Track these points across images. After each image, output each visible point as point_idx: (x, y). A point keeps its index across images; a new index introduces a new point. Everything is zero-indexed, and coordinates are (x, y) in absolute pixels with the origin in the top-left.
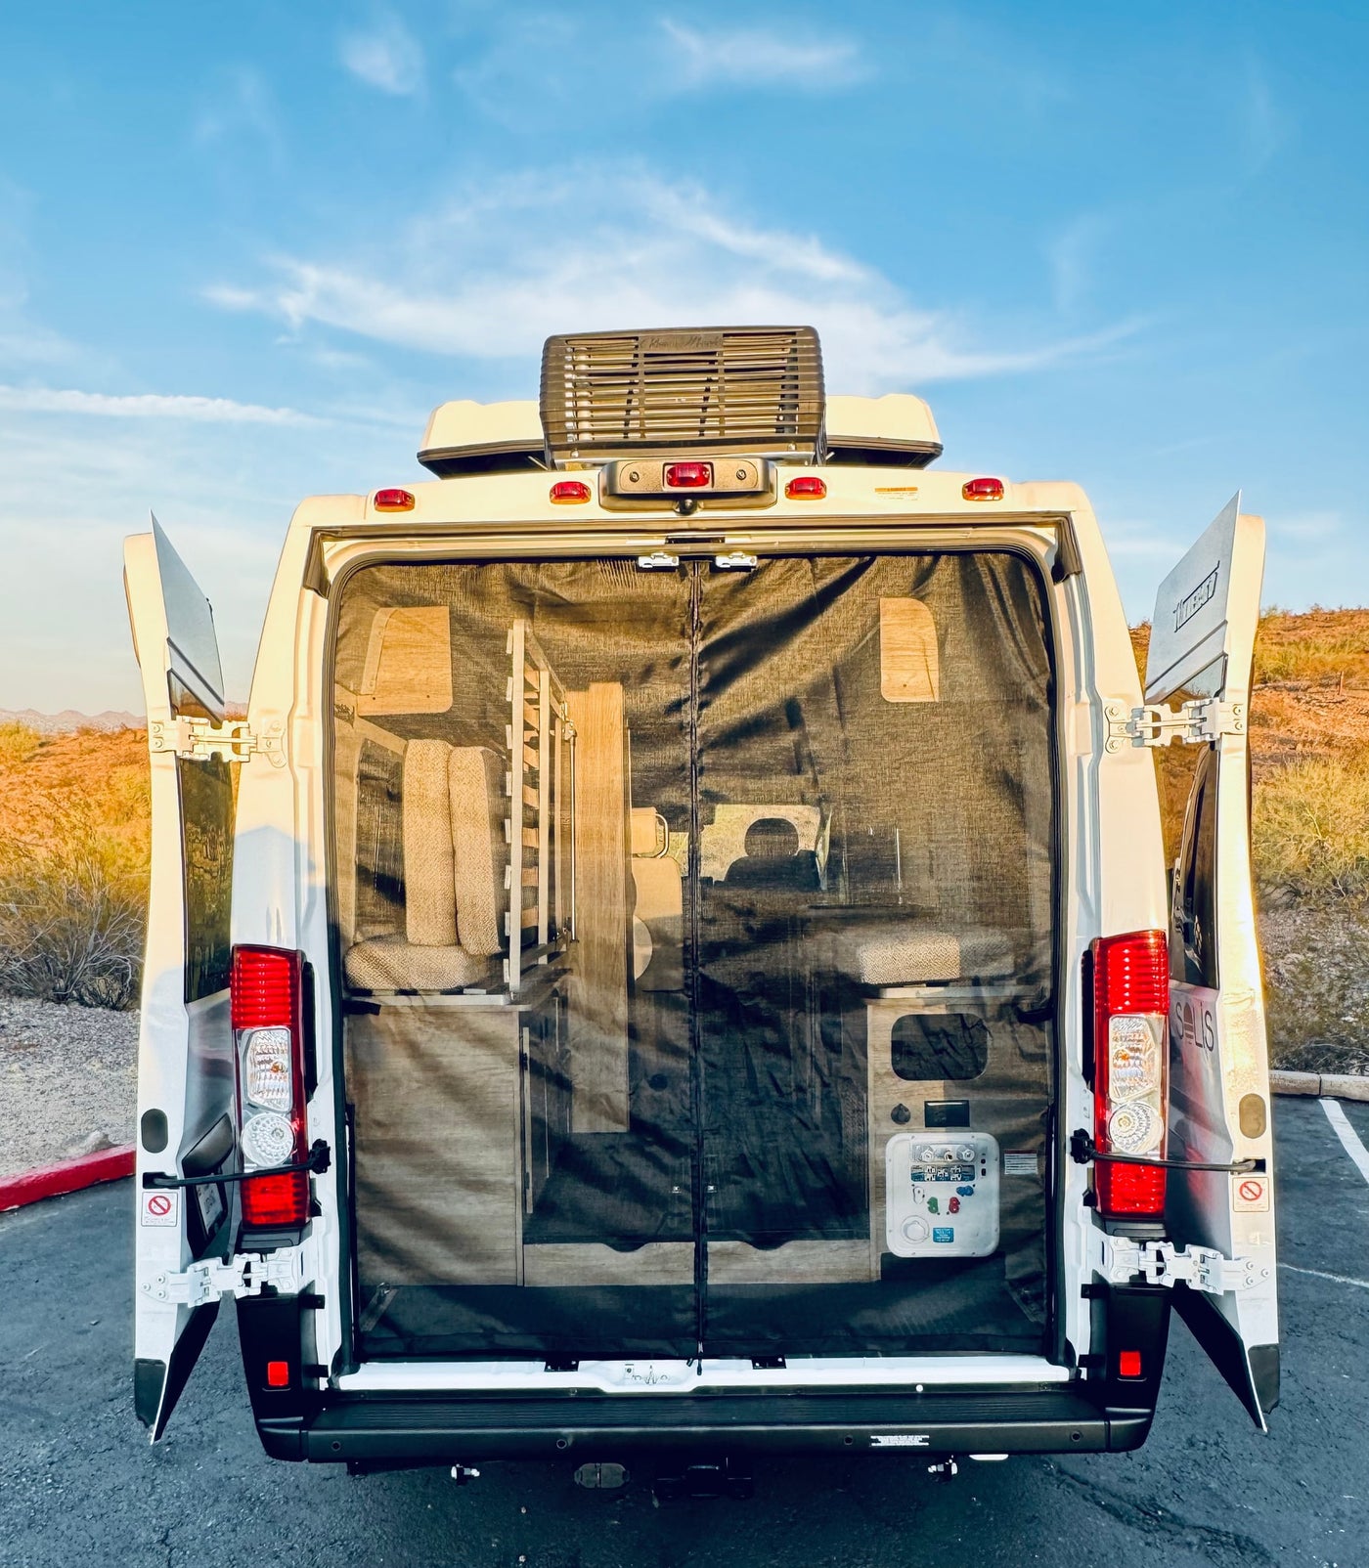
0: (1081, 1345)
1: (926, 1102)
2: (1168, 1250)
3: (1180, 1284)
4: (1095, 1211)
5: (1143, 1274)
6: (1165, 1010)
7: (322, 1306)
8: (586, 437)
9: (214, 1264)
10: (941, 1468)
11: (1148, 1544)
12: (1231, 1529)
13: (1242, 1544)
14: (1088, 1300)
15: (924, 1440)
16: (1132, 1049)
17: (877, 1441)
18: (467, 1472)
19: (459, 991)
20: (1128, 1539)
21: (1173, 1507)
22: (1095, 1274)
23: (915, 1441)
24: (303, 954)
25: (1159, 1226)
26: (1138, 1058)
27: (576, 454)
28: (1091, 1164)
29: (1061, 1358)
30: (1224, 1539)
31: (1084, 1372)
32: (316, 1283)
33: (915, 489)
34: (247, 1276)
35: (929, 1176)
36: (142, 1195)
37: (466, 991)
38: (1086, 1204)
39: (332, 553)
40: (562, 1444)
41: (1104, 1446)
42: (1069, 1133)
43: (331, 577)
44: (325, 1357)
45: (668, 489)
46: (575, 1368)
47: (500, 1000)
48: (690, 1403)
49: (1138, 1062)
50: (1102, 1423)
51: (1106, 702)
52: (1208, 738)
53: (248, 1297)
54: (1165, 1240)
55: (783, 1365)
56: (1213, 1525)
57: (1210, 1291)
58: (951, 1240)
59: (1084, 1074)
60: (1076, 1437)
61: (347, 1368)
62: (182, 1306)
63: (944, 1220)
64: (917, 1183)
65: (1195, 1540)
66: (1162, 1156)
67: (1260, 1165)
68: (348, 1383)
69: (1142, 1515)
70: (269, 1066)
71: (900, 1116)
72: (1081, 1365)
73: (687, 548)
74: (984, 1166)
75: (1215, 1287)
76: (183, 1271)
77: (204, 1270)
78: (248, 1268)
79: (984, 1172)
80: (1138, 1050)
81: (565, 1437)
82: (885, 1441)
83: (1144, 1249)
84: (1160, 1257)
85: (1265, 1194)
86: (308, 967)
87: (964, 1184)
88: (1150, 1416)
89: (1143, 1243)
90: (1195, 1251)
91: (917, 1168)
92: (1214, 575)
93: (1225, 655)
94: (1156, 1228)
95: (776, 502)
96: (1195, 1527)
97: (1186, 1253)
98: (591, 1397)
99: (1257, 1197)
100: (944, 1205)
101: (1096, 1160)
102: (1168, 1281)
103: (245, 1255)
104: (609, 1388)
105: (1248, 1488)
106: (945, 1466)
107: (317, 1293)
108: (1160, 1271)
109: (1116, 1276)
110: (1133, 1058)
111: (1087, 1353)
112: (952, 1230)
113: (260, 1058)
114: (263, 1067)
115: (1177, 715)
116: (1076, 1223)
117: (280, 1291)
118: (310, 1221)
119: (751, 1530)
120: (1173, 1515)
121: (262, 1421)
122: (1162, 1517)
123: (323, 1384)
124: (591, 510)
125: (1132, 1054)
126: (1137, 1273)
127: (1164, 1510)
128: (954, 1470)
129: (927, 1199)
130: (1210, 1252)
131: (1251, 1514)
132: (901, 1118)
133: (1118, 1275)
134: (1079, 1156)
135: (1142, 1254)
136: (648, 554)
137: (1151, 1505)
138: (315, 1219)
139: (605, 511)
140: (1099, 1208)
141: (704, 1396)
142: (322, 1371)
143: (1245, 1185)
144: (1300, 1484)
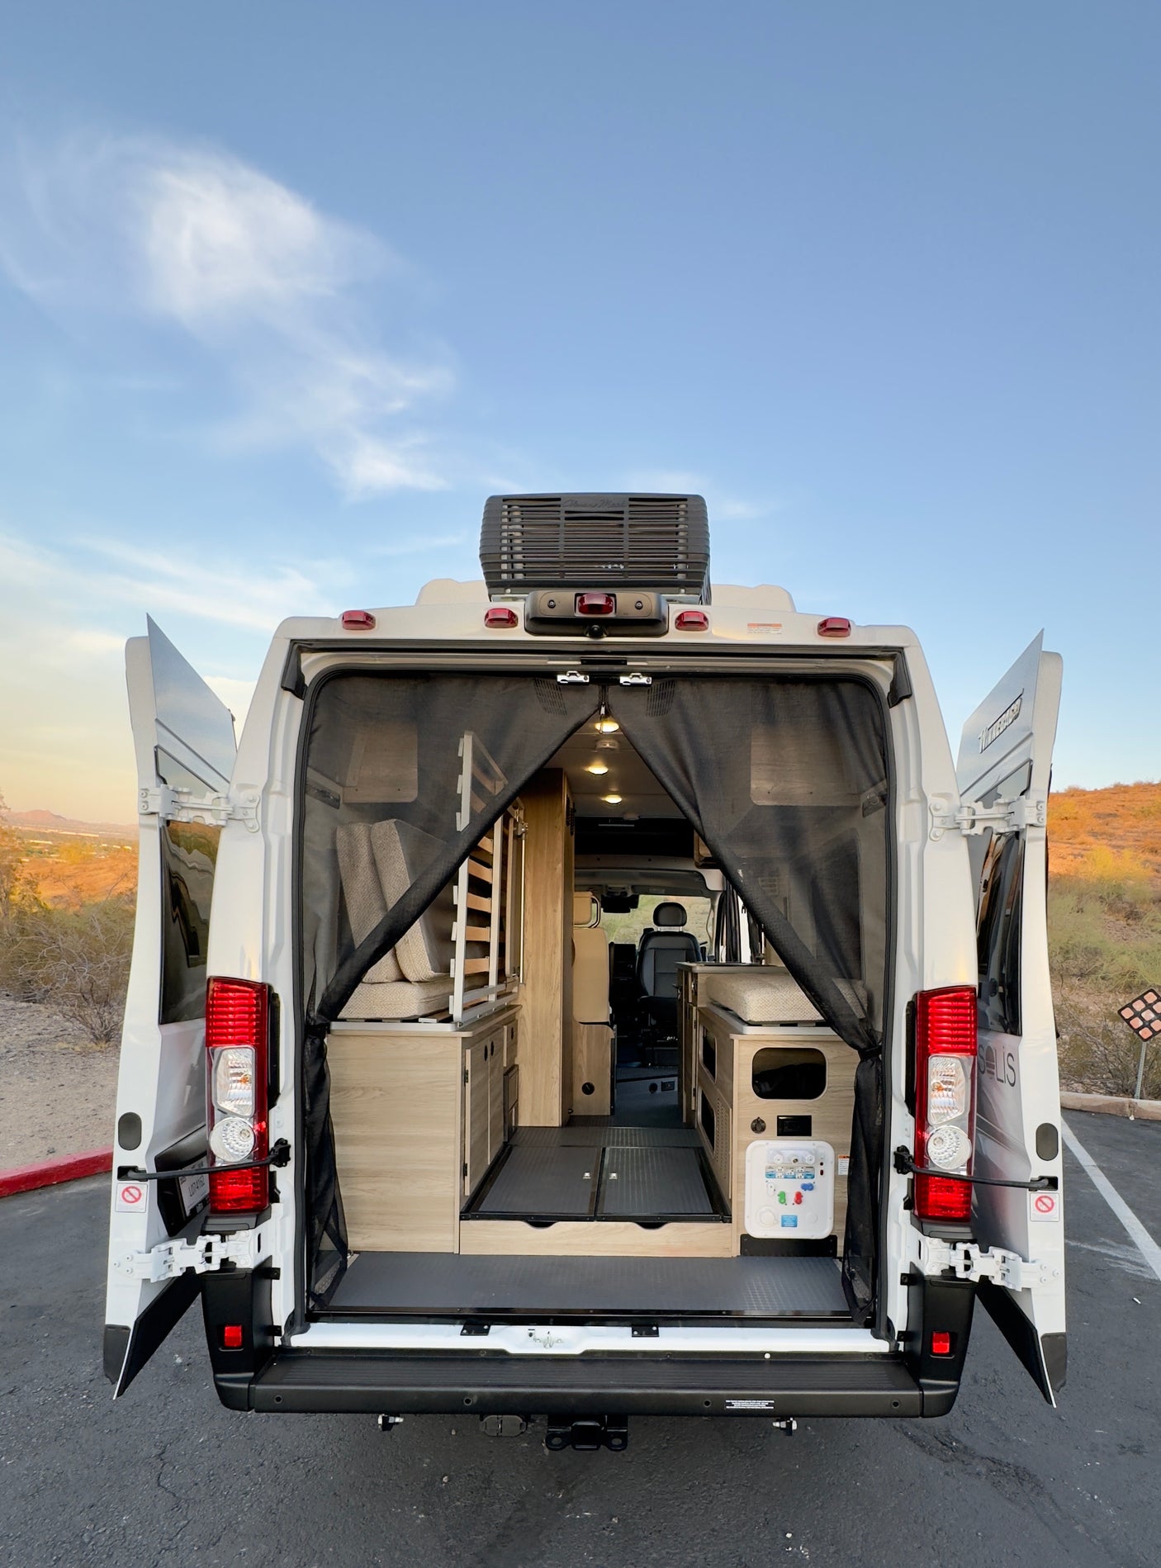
0: (900, 1323)
1: (778, 1116)
2: (974, 1250)
3: (984, 1279)
4: (913, 1214)
5: (952, 1269)
6: (974, 1052)
7: (278, 1278)
8: (520, 576)
9: (178, 1244)
10: (783, 1425)
11: (947, 1474)
12: (1011, 1461)
13: (1021, 1475)
14: (906, 1287)
15: (770, 1405)
16: (945, 1083)
17: (730, 1404)
18: (391, 1420)
19: (415, 1020)
20: (931, 1468)
21: (965, 1439)
22: (912, 1265)
23: (762, 1405)
24: (270, 987)
25: (967, 1230)
26: (950, 1090)
27: (509, 591)
28: (910, 1175)
29: (883, 1333)
30: (1006, 1469)
31: (902, 1344)
32: (274, 1258)
33: (780, 625)
34: (208, 1254)
35: (780, 1174)
36: (117, 1186)
37: (420, 1020)
38: (905, 1208)
39: (309, 661)
40: (468, 1401)
41: (919, 1413)
42: (893, 1149)
43: (307, 682)
44: (280, 1318)
45: (578, 614)
46: (486, 1332)
47: (448, 1028)
48: (579, 1365)
49: (950, 1093)
50: (917, 1393)
51: (931, 800)
52: (1015, 829)
53: (208, 1272)
54: (973, 1242)
55: (656, 1334)
56: (997, 1456)
57: (1010, 1287)
58: (796, 1226)
59: (906, 1101)
60: (896, 1404)
61: (298, 1328)
62: (146, 1281)
63: (791, 1209)
64: (770, 1180)
65: (984, 1470)
66: (969, 1171)
67: (1052, 1183)
68: (297, 1341)
69: (940, 1445)
70: (239, 1078)
71: (758, 1126)
72: (899, 1339)
73: (596, 668)
74: (822, 1168)
75: (1014, 1284)
76: (149, 1252)
77: (170, 1249)
78: (209, 1247)
79: (822, 1173)
80: (951, 1083)
81: (472, 1395)
82: (738, 1405)
83: (954, 1248)
84: (967, 1255)
85: (1056, 1206)
86: (275, 997)
87: (808, 1181)
88: (957, 1388)
89: (954, 1244)
90: (997, 1253)
91: (770, 1168)
92: (1019, 700)
93: (1031, 761)
94: (964, 1231)
95: (667, 631)
96: (982, 1458)
97: (989, 1254)
98: (499, 1357)
99: (1050, 1209)
100: (791, 1198)
101: (914, 1172)
102: (975, 1277)
103: (208, 1237)
104: (513, 1349)
105: (1021, 1422)
106: (787, 1423)
107: (273, 1266)
108: (967, 1268)
109: (931, 1270)
110: (946, 1089)
111: (904, 1330)
112: (796, 1217)
113: (232, 1071)
114: (234, 1078)
115: (989, 811)
116: (898, 1223)
117: (238, 1266)
118: (270, 1207)
119: (632, 1454)
120: (966, 1448)
121: (219, 1376)
122: (956, 1448)
123: (278, 1341)
124: (518, 633)
125: (944, 1086)
126: (947, 1268)
127: (957, 1441)
128: (794, 1426)
129: (778, 1192)
130: (1011, 1255)
131: (1026, 1446)
132: (758, 1129)
133: (931, 1268)
134: (902, 1168)
135: (953, 1252)
136: (564, 673)
137: (947, 1436)
138: (274, 1206)
139: (528, 634)
140: (916, 1213)
141: (590, 1358)
142: (276, 1331)
143: (1040, 1199)
144: (1060, 1419)
